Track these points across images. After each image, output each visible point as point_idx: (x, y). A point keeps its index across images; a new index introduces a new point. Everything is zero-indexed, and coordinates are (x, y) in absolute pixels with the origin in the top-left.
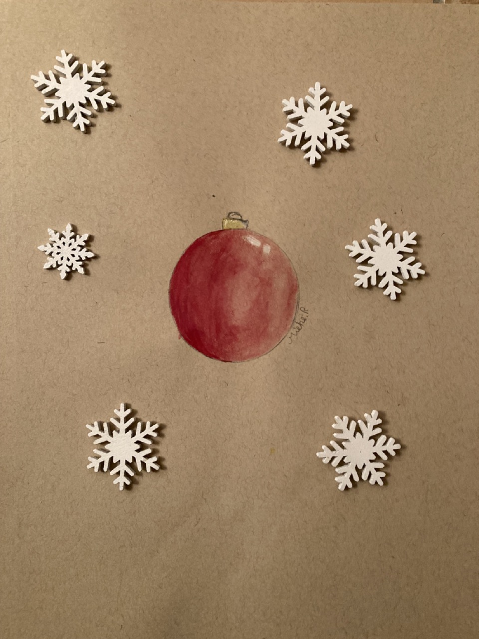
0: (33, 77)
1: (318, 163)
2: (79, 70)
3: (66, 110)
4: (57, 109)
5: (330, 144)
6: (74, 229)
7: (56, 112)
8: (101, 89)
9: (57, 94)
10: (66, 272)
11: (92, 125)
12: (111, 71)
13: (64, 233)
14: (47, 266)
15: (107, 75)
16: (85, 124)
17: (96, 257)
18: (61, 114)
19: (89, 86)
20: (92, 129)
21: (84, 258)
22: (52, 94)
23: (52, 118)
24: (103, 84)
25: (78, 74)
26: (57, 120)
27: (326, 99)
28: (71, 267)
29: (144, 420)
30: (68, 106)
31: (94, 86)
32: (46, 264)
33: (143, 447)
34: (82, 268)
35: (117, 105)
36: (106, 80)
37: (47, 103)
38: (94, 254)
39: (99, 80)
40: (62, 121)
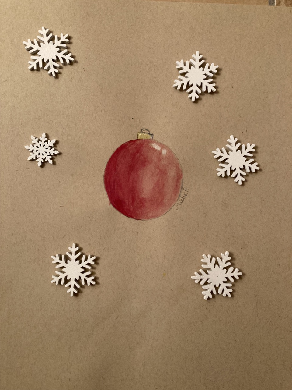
0: (24, 42)
1: (196, 101)
2: (52, 39)
3: (44, 63)
4: (38, 62)
5: (204, 89)
6: (47, 136)
7: (38, 64)
8: (66, 51)
9: (38, 53)
10: (42, 162)
11: (60, 73)
12: (72, 40)
13: (40, 138)
14: (30, 158)
15: (70, 43)
16: (55, 72)
17: (60, 154)
18: (41, 66)
19: (58, 49)
20: (60, 75)
21: (52, 154)
22: (35, 53)
23: (35, 68)
24: (67, 48)
25: (51, 42)
26: (38, 69)
27: (203, 61)
28: (44, 160)
29: (87, 254)
30: (45, 61)
31: (62, 49)
32: (29, 157)
33: (85, 270)
34: (51, 160)
35: (75, 61)
36: (69, 46)
37: (32, 59)
38: (59, 152)
39: (65, 45)
40: (41, 70)
